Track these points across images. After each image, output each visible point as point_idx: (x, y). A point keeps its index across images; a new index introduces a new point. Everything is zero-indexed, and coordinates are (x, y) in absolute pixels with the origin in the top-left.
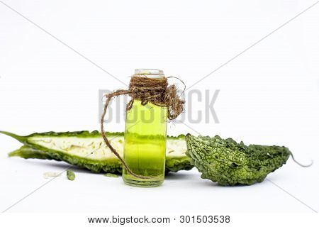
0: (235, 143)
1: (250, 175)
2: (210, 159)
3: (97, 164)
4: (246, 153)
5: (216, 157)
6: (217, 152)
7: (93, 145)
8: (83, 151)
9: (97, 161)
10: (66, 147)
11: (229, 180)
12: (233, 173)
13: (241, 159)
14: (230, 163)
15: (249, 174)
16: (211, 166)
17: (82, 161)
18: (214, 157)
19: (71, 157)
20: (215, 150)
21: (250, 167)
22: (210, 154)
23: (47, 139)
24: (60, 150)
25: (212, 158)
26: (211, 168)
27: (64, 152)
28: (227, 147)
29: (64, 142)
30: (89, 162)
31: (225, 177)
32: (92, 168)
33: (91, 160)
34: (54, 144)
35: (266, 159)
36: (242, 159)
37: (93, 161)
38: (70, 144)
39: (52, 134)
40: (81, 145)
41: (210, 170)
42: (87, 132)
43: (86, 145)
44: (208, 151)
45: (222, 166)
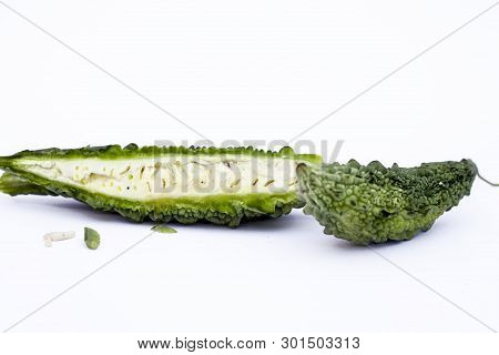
0: (384, 171)
1: (410, 225)
2: (341, 207)
3: (138, 207)
4: (404, 188)
5: (353, 203)
6: (353, 194)
7: (128, 173)
8: (112, 184)
9: (138, 203)
10: (81, 177)
11: (374, 238)
12: (381, 227)
13: (395, 201)
14: (377, 210)
15: (408, 224)
16: (342, 218)
17: (112, 203)
18: (348, 203)
19: (92, 195)
20: (350, 191)
21: (411, 212)
22: (342, 197)
23: (47, 162)
24: (71, 182)
25: (344, 205)
26: (344, 221)
27: (79, 185)
28: (371, 182)
29: (77, 168)
30: (123, 205)
31: (367, 233)
32: (129, 215)
33: (126, 201)
34: (60, 172)
35: (438, 192)
36: (398, 199)
37: (131, 203)
38: (89, 172)
39: (54, 153)
40: (107, 173)
41: (341, 224)
42: (117, 147)
43: (116, 174)
44: (337, 194)
45: (363, 216)
